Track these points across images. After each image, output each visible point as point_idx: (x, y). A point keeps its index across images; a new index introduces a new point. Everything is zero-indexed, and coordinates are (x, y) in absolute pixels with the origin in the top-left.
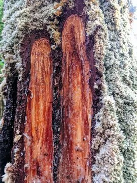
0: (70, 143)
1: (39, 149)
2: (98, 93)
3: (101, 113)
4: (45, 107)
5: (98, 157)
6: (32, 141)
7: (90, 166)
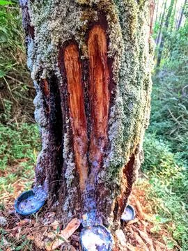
0: (96, 120)
1: (77, 123)
2: (113, 96)
3: (114, 107)
4: (77, 97)
5: (111, 128)
6: (74, 120)
7: (107, 131)
